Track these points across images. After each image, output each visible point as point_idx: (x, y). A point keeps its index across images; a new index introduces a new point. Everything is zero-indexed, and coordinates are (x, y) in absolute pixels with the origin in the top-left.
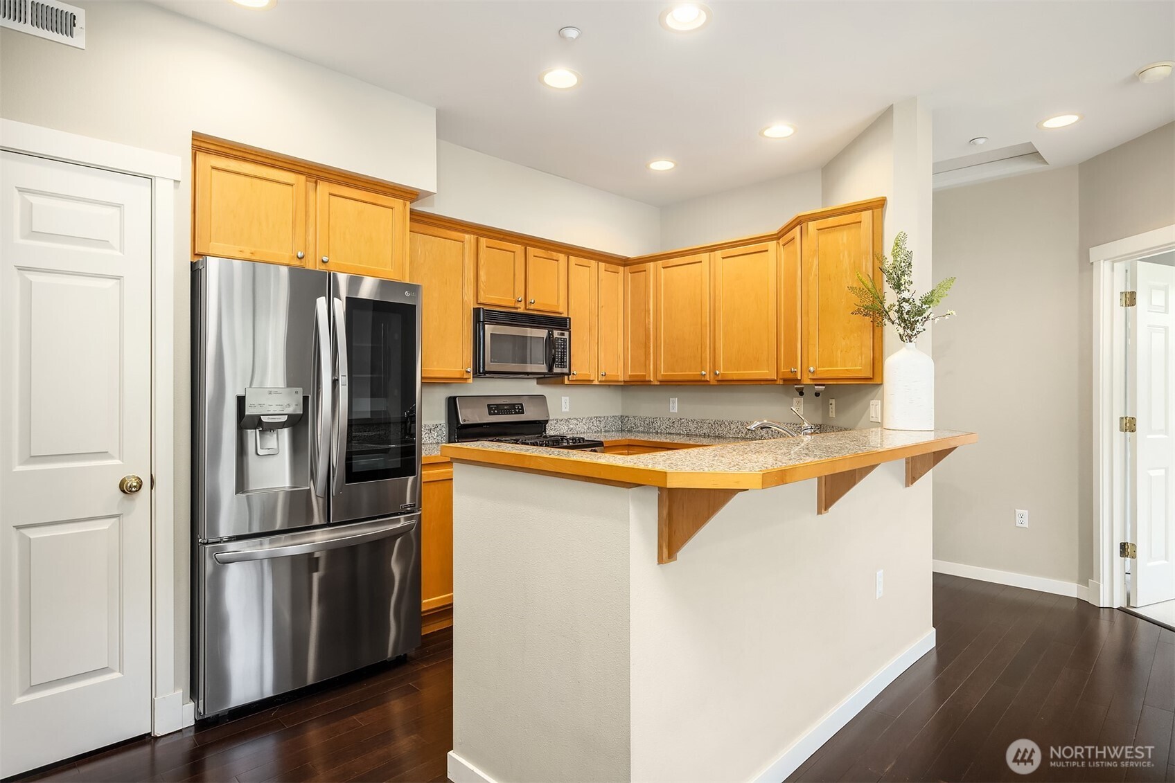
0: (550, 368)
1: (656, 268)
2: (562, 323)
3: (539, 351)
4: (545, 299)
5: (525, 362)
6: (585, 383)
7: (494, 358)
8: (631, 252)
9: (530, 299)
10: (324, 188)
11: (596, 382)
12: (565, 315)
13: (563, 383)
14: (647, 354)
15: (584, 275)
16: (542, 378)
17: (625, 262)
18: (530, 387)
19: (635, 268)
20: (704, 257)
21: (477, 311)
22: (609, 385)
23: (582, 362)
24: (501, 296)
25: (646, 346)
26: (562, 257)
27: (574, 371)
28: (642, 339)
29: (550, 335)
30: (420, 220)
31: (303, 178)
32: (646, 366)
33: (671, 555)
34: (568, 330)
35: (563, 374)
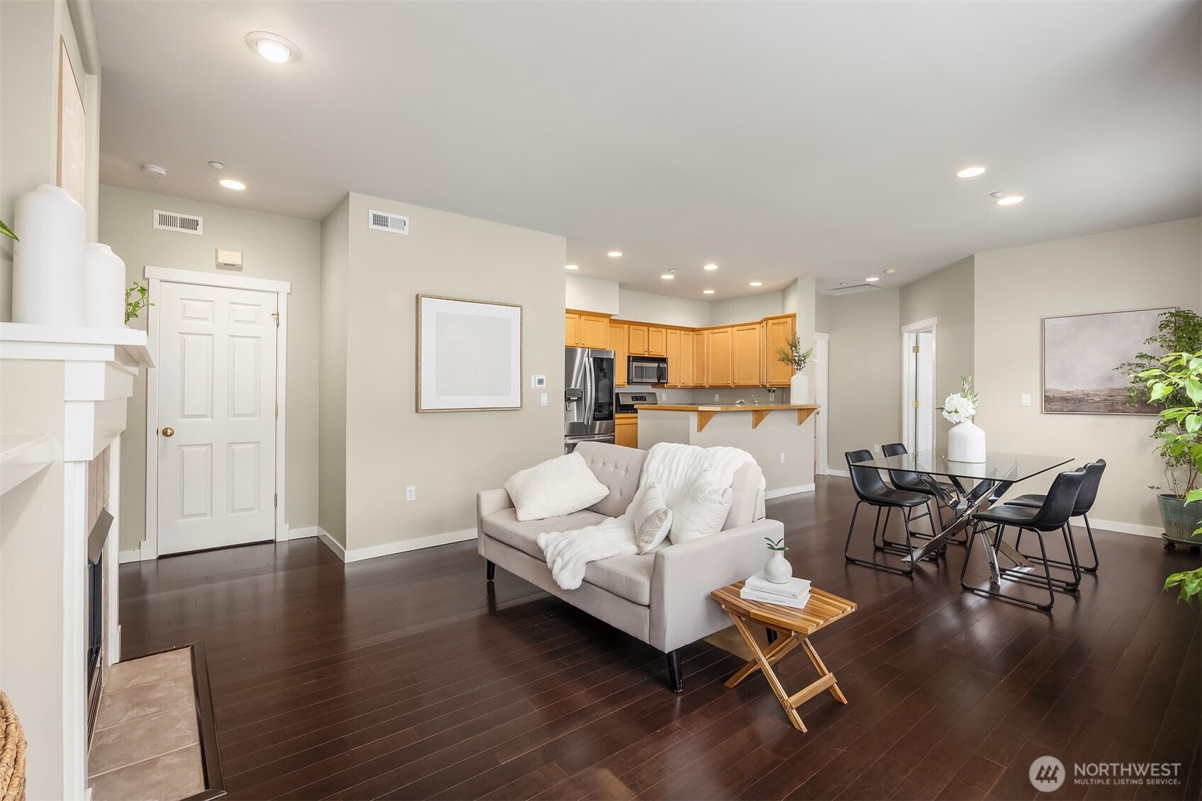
0: (659, 381)
1: (708, 333)
2: (664, 360)
3: (655, 373)
4: (656, 351)
5: (642, 377)
6: (675, 387)
7: (636, 377)
8: (696, 326)
9: (650, 350)
10: (583, 317)
11: (679, 387)
12: (665, 357)
13: (664, 387)
14: (703, 374)
15: (673, 337)
16: (654, 385)
17: (693, 330)
18: (649, 389)
19: (697, 333)
20: (729, 329)
21: (629, 357)
22: (685, 388)
23: (672, 378)
24: (639, 350)
25: (703, 370)
26: (664, 330)
27: (669, 381)
28: (701, 367)
29: (659, 366)
30: (612, 321)
31: (577, 316)
32: (703, 378)
33: (701, 430)
34: (667, 363)
35: (664, 383)
